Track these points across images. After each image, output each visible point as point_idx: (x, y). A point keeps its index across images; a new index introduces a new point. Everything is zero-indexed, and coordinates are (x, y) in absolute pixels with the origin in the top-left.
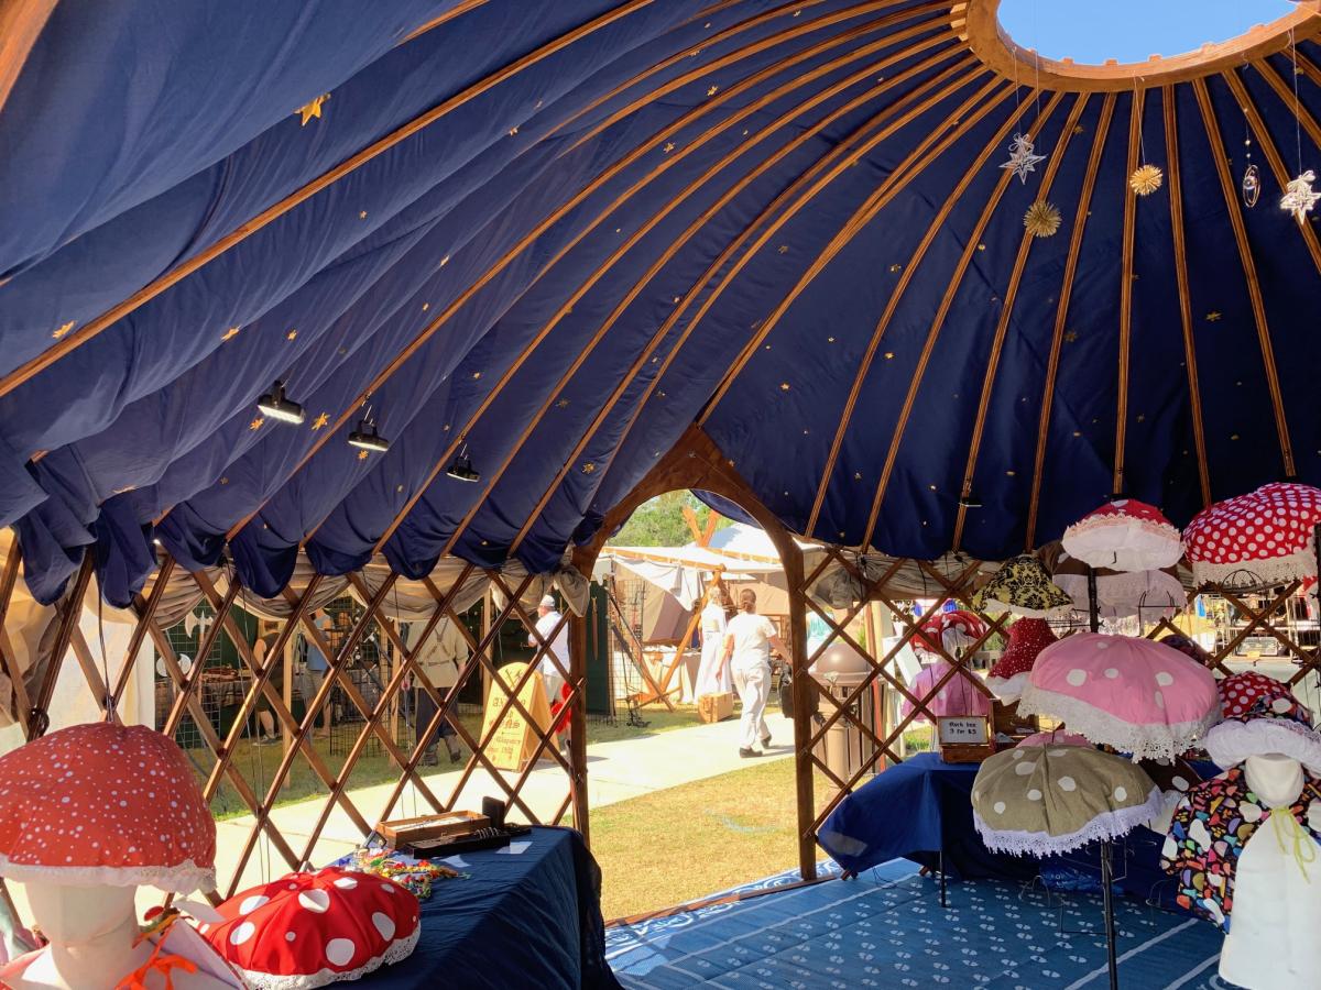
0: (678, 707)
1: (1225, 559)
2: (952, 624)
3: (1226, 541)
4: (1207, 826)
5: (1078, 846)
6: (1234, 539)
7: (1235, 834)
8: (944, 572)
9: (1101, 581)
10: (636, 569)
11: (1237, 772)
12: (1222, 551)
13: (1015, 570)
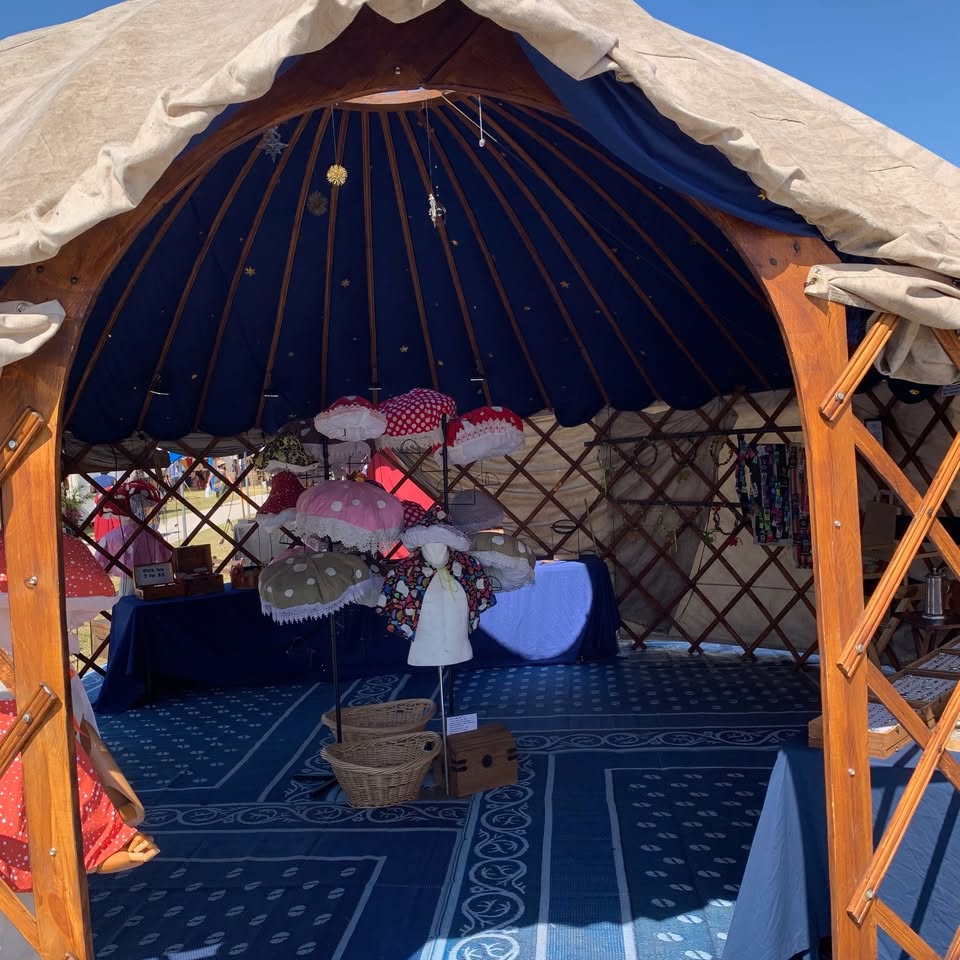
1: (398, 434)
2: (137, 491)
3: (400, 423)
4: (406, 583)
5: (337, 609)
6: (404, 421)
7: (421, 584)
8: (130, 449)
9: (331, 448)
11: (418, 553)
12: (397, 429)
13: (285, 441)
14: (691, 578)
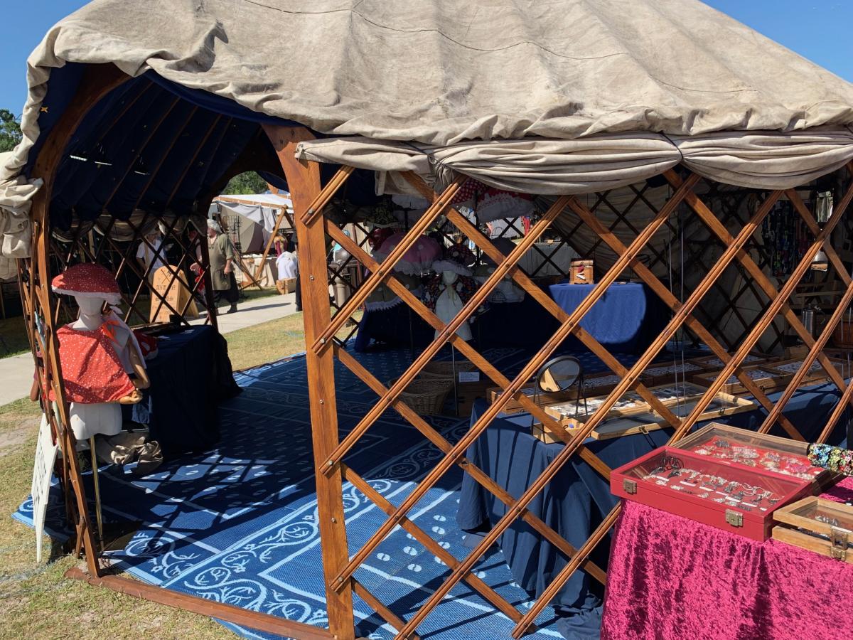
0: (266, 288)
7: (436, 294)
9: (409, 213)
10: (235, 209)
13: (377, 210)
14: (731, 299)
